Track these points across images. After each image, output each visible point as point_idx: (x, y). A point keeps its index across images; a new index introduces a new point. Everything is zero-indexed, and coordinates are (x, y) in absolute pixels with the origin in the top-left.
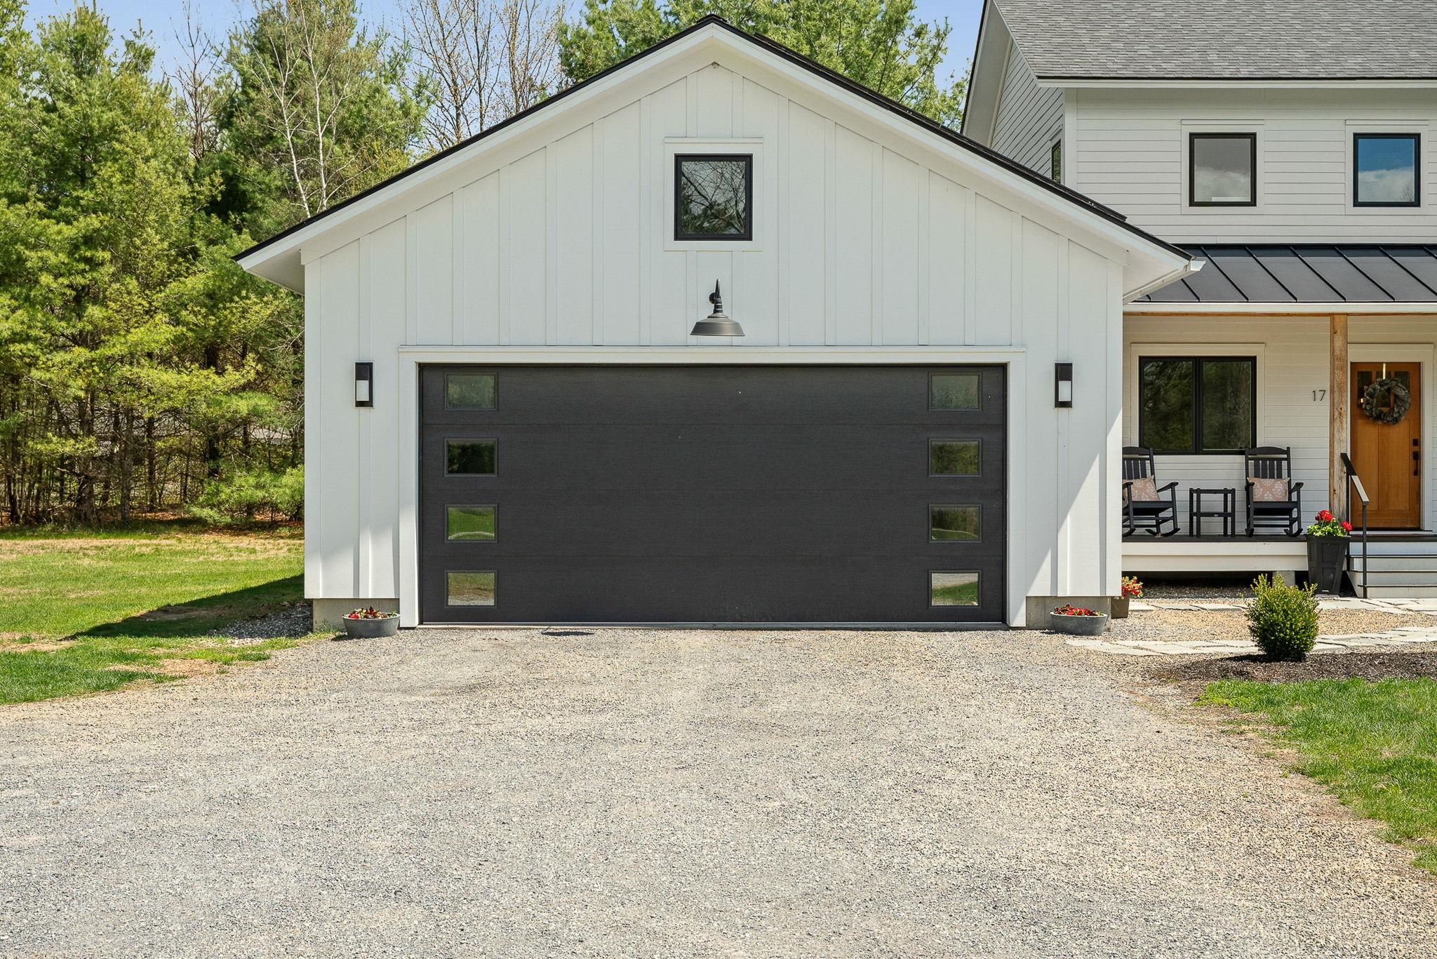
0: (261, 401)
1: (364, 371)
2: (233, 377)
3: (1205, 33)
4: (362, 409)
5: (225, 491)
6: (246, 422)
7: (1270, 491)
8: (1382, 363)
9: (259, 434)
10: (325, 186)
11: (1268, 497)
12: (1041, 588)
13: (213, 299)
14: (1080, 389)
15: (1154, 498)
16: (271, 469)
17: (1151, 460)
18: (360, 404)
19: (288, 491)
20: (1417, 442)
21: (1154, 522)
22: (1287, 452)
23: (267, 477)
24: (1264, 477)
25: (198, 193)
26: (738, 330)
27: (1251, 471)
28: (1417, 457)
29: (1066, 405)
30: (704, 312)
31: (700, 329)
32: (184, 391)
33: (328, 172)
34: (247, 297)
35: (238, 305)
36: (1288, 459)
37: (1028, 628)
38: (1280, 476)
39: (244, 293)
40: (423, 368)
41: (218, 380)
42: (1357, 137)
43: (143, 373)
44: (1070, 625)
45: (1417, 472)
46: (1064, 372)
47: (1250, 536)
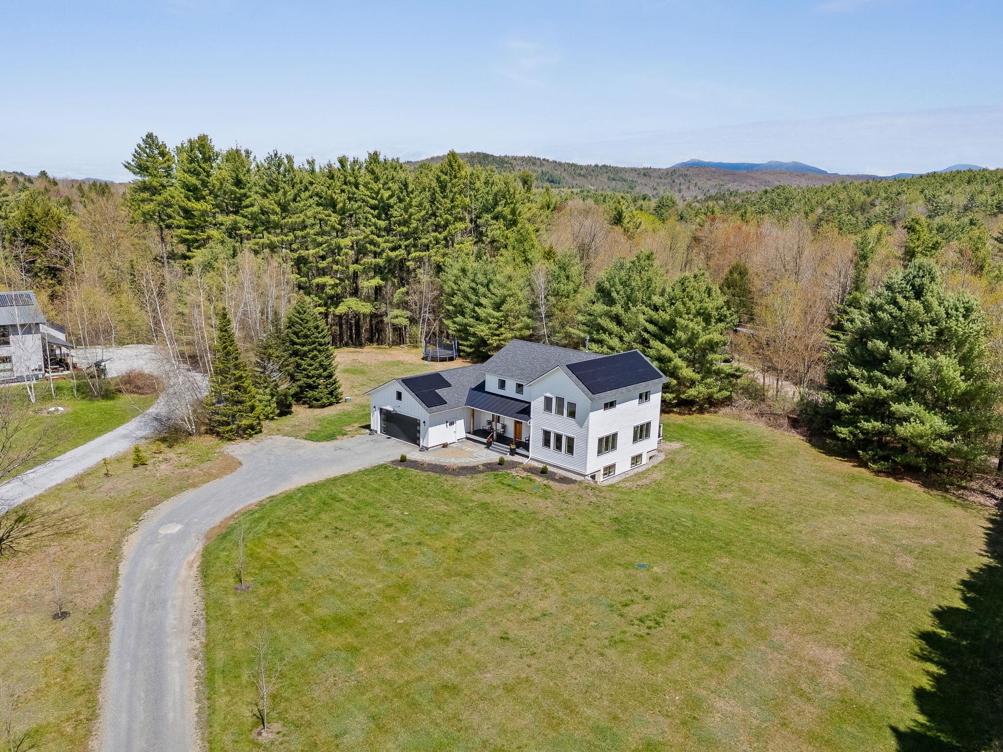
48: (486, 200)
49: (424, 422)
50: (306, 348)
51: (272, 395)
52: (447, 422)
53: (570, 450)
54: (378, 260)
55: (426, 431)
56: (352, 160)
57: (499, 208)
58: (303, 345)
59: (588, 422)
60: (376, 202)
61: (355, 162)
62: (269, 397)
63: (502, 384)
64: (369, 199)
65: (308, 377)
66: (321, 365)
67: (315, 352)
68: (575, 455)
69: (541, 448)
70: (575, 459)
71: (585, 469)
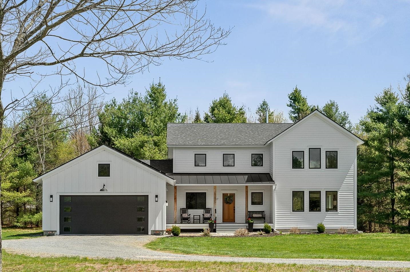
0: (31, 199)
1: (51, 196)
2: (24, 194)
3: (201, 135)
4: (51, 202)
5: (22, 220)
6: (24, 204)
7: (207, 215)
8: (228, 194)
9: (28, 207)
10: (45, 151)
11: (207, 217)
12: (153, 229)
13: (20, 177)
14: (160, 199)
15: (187, 217)
16: (32, 214)
17: (188, 210)
18: (51, 201)
19: (35, 219)
20: (234, 207)
21: (187, 221)
22: (211, 209)
23: (31, 216)
24: (207, 213)
25: (16, 153)
26: (107, 190)
27: (205, 212)
28: (234, 210)
29: (157, 201)
30: (102, 188)
31: (101, 190)
32: (13, 197)
33: (45, 147)
34: (28, 177)
35: (25, 178)
36: (211, 210)
37: (151, 235)
38: (210, 213)
39: (27, 176)
40: (60, 196)
41: (20, 195)
42: (224, 154)
43: (4, 193)
44: (156, 234)
45: (234, 212)
46: (157, 196)
47: (204, 223)
55: (161, 209)
68: (339, 210)
69: (289, 215)
70: (339, 214)
71: (353, 224)
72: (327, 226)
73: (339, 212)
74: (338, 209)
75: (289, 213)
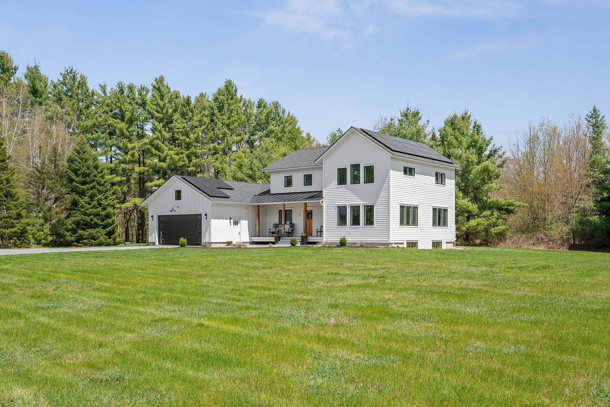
1: (152, 216)
8: (309, 210)
12: (204, 241)
14: (208, 217)
18: (152, 220)
20: (312, 222)
28: (312, 225)
29: (206, 219)
31: (171, 211)
40: (159, 216)
45: (312, 227)
48: (260, 119)
49: (206, 215)
50: (85, 187)
51: (46, 219)
52: (230, 219)
53: (370, 221)
54: (162, 164)
55: (209, 225)
56: (140, 87)
57: (271, 127)
58: (83, 184)
59: (389, 181)
60: (162, 115)
61: (143, 88)
62: (42, 221)
63: (289, 182)
64: (155, 112)
65: (85, 214)
66: (100, 204)
67: (95, 191)
68: (375, 224)
69: (336, 229)
70: (375, 228)
71: (387, 238)
72: (349, 240)
73: (375, 226)
74: (375, 222)
75: (335, 227)
